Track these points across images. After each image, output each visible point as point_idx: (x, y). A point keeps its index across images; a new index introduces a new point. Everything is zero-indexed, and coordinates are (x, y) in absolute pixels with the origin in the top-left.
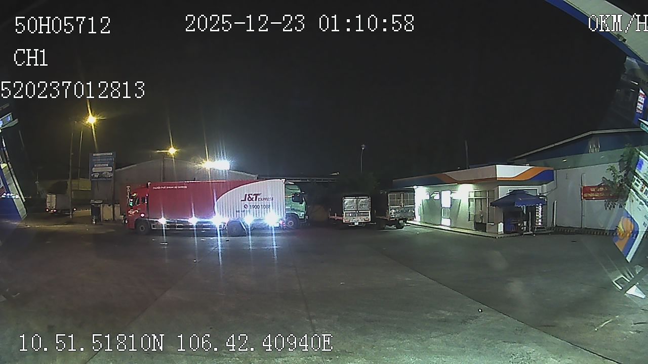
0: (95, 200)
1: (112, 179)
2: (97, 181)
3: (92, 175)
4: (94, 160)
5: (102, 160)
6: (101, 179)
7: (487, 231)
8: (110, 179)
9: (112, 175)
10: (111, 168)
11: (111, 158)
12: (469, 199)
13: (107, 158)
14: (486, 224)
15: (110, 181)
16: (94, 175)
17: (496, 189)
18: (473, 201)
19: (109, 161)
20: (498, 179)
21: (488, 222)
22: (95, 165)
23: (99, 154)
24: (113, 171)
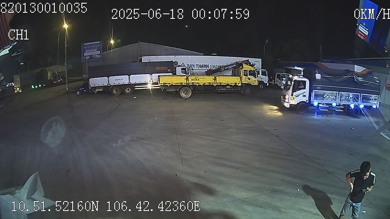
0: (86, 75)
1: (100, 59)
2: (88, 62)
4: (85, 48)
5: (91, 47)
6: (92, 60)
8: (98, 59)
9: (100, 56)
10: (99, 51)
11: (99, 45)
13: (96, 45)
16: (85, 58)
19: (97, 47)
20: (355, 72)
22: (86, 51)
23: (89, 44)
24: (101, 53)
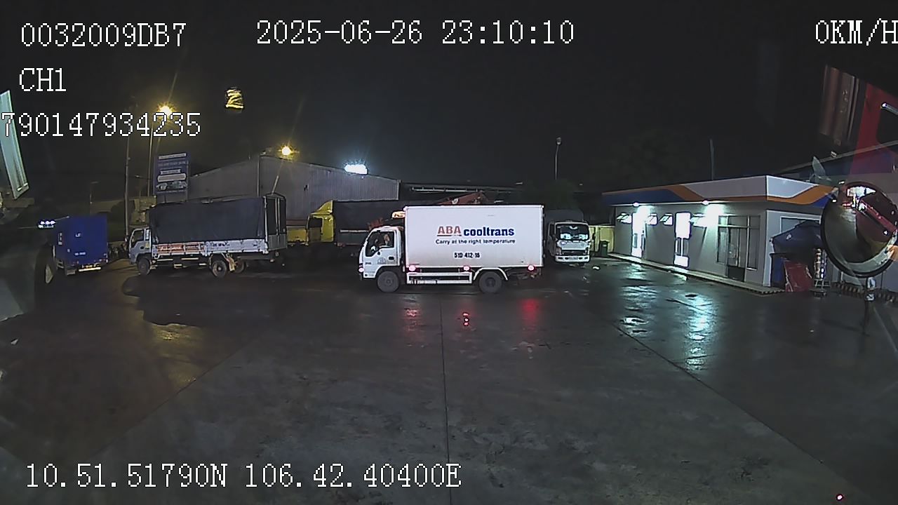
1: (186, 191)
2: (165, 195)
3: (158, 186)
4: (160, 165)
5: (171, 164)
6: (171, 191)
7: (745, 280)
8: (182, 191)
9: (186, 185)
10: (185, 174)
11: (185, 160)
12: (719, 227)
13: (179, 161)
14: (744, 269)
15: (184, 193)
16: (160, 187)
17: (762, 214)
18: (726, 232)
19: (181, 165)
20: (768, 199)
21: (748, 267)
23: (167, 157)
24: (188, 178)
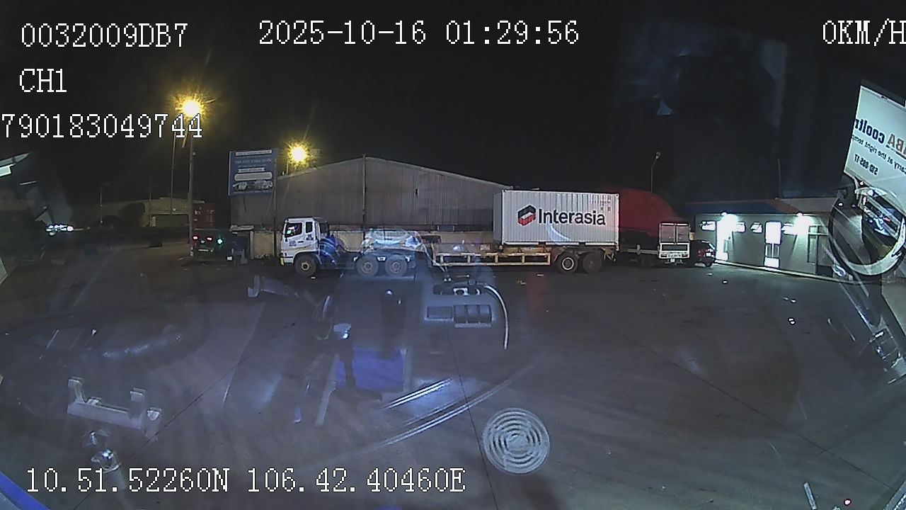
0: (239, 226)
1: (273, 191)
4: (237, 162)
6: (252, 192)
7: (834, 276)
8: (267, 191)
9: (273, 185)
10: (270, 173)
11: (270, 158)
12: (809, 235)
13: (264, 158)
15: (270, 194)
16: (238, 186)
18: (815, 238)
19: (264, 163)
22: (240, 171)
23: (246, 153)
24: (275, 178)
